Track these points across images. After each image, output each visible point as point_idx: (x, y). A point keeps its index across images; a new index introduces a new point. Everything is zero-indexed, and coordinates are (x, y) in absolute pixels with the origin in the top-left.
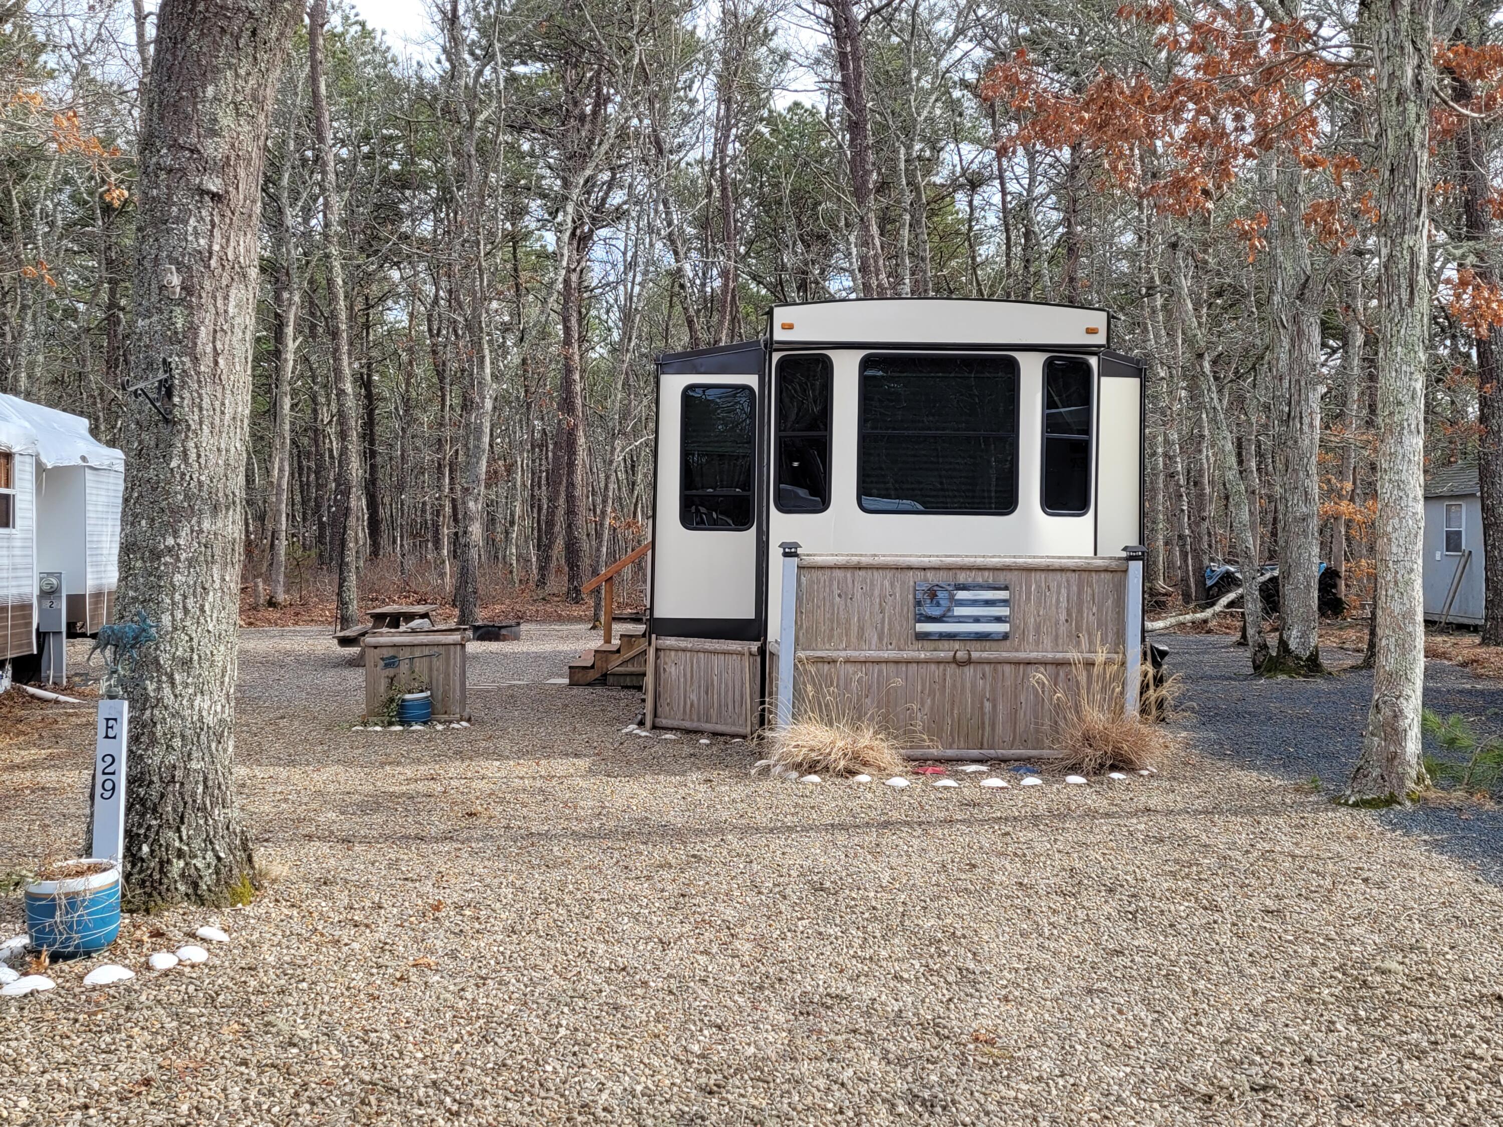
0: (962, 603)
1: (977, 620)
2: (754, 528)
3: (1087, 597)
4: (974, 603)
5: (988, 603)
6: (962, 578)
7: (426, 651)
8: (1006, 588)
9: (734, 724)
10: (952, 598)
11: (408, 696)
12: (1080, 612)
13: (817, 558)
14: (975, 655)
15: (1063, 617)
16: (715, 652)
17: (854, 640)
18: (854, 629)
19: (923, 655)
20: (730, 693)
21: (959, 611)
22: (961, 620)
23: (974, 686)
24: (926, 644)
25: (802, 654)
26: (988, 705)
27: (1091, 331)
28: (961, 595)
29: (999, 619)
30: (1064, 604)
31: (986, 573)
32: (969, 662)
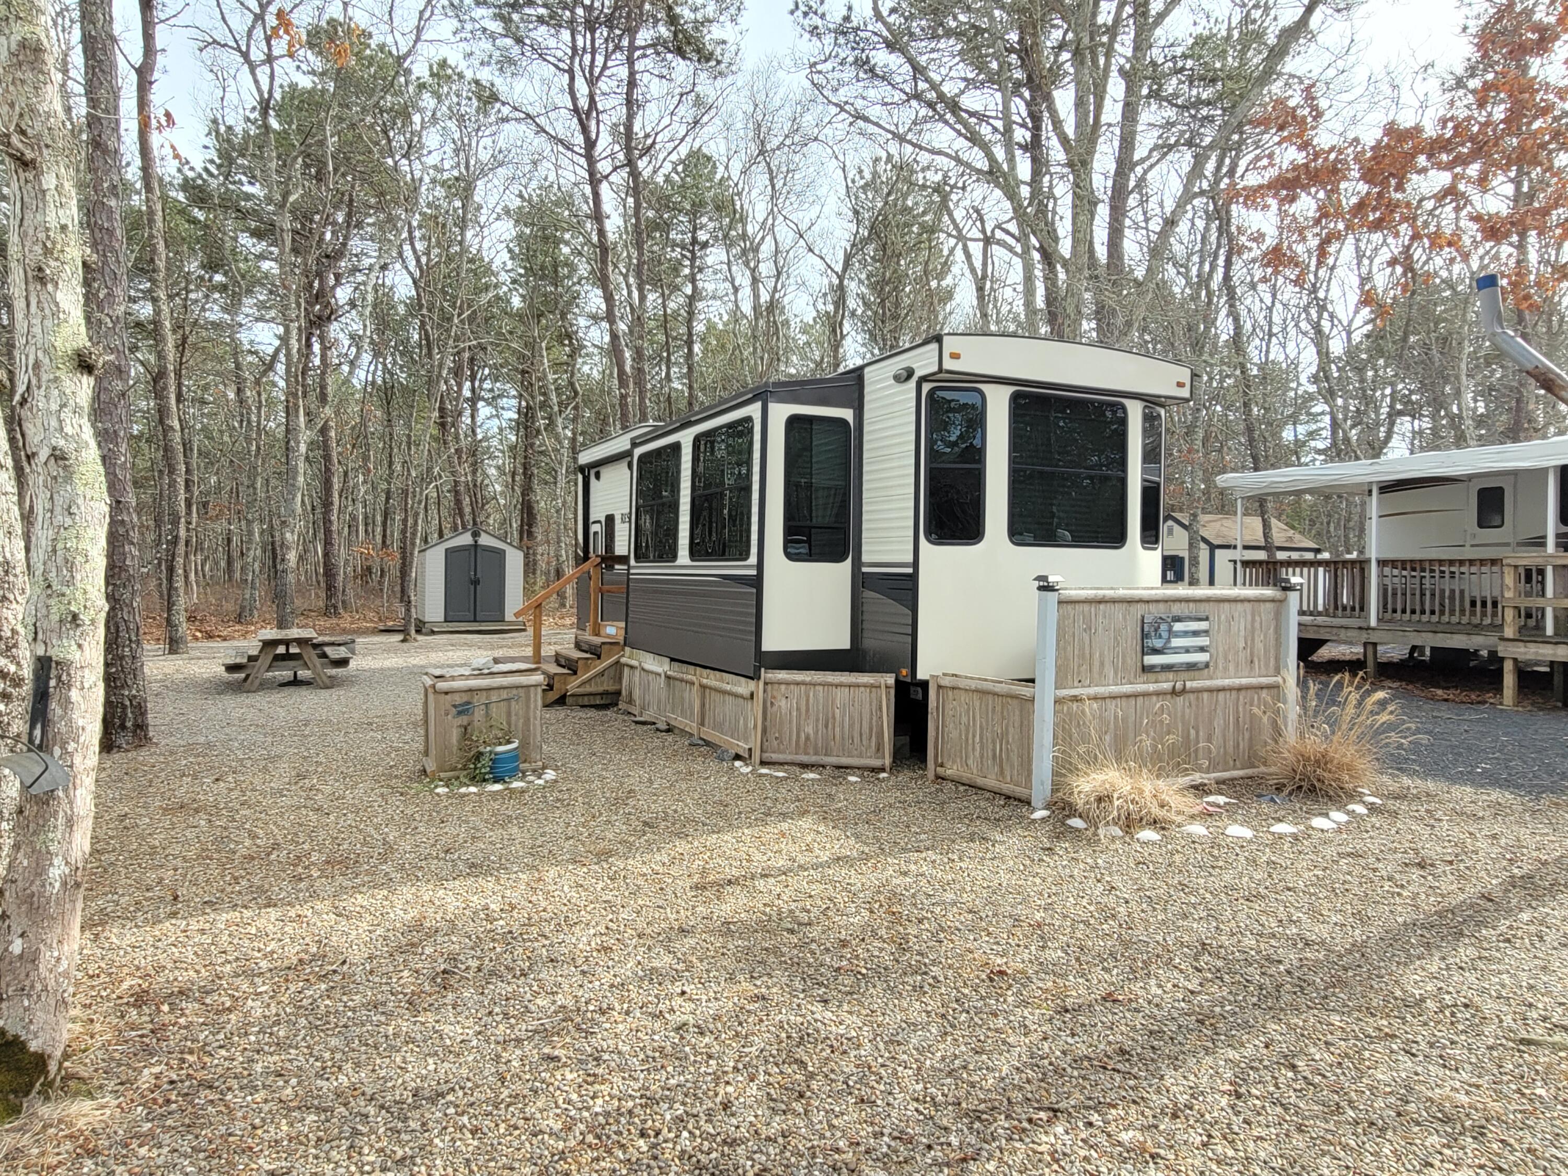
0: (1178, 635)
1: (1187, 651)
2: (849, 561)
3: (1257, 625)
4: (1186, 634)
5: (1196, 633)
6: (1176, 609)
7: (504, 694)
8: (1207, 619)
9: (860, 756)
10: (1170, 630)
11: (500, 749)
12: (1253, 640)
13: (1073, 593)
14: (1189, 684)
15: (1242, 645)
16: (840, 685)
17: (1096, 676)
18: (1096, 664)
19: (1151, 687)
20: (857, 726)
21: (1176, 642)
22: (1177, 651)
23: (1183, 716)
24: (1152, 676)
25: (1059, 693)
26: (1192, 732)
27: (1180, 385)
28: (1178, 627)
29: (1202, 649)
30: (1242, 633)
31: (1191, 605)
32: (1184, 691)
